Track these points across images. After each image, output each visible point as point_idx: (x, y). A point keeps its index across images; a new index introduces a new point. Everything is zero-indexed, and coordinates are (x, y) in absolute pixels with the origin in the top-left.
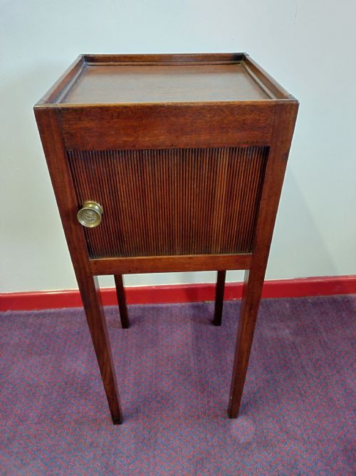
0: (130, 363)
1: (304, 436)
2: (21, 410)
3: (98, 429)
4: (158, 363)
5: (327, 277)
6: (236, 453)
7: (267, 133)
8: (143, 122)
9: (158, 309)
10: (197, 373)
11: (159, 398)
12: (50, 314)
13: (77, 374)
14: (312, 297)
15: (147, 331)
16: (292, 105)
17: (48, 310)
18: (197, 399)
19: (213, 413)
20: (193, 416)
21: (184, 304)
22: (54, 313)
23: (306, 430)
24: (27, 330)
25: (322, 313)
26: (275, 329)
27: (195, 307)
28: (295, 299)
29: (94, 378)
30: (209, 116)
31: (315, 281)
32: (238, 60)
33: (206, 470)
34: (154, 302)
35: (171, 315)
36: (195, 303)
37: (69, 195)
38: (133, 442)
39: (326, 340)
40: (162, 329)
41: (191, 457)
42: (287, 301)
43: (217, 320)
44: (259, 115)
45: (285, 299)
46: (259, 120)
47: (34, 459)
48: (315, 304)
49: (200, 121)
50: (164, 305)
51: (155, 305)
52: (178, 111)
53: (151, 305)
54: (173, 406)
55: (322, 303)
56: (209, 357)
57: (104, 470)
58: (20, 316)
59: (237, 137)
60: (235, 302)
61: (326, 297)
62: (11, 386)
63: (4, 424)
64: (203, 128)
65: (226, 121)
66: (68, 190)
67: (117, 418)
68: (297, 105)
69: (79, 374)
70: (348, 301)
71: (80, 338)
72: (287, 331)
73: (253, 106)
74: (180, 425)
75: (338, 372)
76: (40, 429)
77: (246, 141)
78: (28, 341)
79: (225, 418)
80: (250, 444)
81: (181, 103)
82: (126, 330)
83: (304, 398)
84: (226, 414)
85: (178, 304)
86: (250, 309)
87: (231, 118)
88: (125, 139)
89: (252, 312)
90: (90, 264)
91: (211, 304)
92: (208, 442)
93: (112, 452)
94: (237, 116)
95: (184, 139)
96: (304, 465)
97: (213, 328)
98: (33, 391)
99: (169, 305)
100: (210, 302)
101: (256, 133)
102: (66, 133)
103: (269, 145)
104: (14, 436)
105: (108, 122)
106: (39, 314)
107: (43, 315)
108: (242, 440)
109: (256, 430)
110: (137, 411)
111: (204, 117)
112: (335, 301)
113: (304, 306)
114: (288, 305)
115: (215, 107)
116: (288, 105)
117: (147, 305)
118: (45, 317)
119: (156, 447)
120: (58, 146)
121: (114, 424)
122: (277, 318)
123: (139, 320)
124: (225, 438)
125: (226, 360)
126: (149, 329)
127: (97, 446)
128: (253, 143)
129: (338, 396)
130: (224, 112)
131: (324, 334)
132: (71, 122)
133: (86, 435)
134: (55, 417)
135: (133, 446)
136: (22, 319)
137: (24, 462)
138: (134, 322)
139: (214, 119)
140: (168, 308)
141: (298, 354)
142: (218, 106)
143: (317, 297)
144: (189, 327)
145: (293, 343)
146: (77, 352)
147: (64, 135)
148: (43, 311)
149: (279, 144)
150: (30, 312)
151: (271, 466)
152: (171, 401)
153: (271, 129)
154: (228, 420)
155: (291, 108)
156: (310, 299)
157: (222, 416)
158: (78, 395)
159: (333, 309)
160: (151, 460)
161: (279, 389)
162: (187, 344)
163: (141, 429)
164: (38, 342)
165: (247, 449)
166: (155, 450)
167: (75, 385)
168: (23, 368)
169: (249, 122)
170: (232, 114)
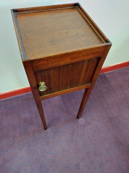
1: (98, 119)
3: (40, 133)
6: (82, 128)
10: (65, 108)
11: (56, 119)
12: (8, 100)
16: (110, 45)
18: (67, 116)
20: (67, 121)
22: (10, 99)
23: (98, 117)
24: (2, 107)
29: (33, 118)
33: (75, 135)
38: (52, 133)
39: (100, 89)
41: (70, 133)
47: (23, 147)
52: (74, 53)
54: (61, 120)
56: (68, 102)
57: (46, 144)
62: (6, 128)
63: (9, 140)
67: (45, 128)
69: (28, 118)
70: (104, 75)
71: (23, 106)
74: (64, 125)
75: (104, 98)
76: (22, 138)
78: (4, 111)
83: (97, 108)
84: (76, 118)
88: (55, 64)
90: (40, 98)
92: (73, 127)
95: (75, 60)
98: (14, 127)
102: (34, 67)
104: (14, 142)
105: (50, 61)
106: (4, 100)
108: (82, 124)
109: (85, 121)
110: (50, 124)
112: (101, 76)
121: (45, 130)
124: (78, 125)
125: (73, 102)
127: (42, 138)
131: (99, 88)
133: (37, 136)
134: (25, 133)
135: (52, 135)
137: (21, 149)
146: (24, 111)
151: (91, 129)
153: (102, 52)
154: (77, 120)
158: (30, 124)
159: (100, 79)
160: (59, 137)
161: (89, 107)
162: (59, 100)
163: (53, 129)
164: (8, 111)
165: (84, 126)
166: (59, 134)
167: (28, 122)
168: (7, 121)
169: (96, 52)
170: (91, 51)
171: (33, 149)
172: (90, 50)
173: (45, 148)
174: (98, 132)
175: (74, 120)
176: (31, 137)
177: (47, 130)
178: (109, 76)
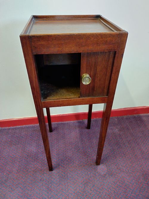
0: (54, 146)
1: (127, 170)
2: (9, 168)
3: (43, 173)
4: (66, 145)
5: (131, 108)
6: (100, 179)
7: (115, 46)
8: (66, 41)
9: (64, 124)
10: (82, 148)
11: (67, 159)
12: (18, 128)
13: (32, 152)
14: (125, 116)
15: (60, 133)
16: (126, 34)
17: (17, 127)
18: (83, 159)
19: (90, 164)
20: (82, 166)
21: (74, 121)
22: (20, 128)
23: (127, 168)
24: (9, 135)
25: (130, 122)
26: (112, 129)
27: (79, 122)
28: (119, 117)
29: (39, 153)
30: (92, 38)
31: (127, 109)
32: (98, 18)
33: (89, 187)
34: (62, 121)
35: (70, 126)
36: (79, 121)
37: (33, 73)
38: (58, 177)
39: (132, 132)
40: (66, 132)
41: (82, 182)
42: (116, 118)
43: (88, 127)
44: (112, 38)
45: (115, 117)
46: (112, 40)
47: (17, 188)
48: (127, 119)
49: (89, 41)
50: (66, 122)
51: (63, 122)
52: (80, 37)
53: (61, 122)
54: (73, 162)
55: (129, 118)
56: (87, 142)
57: (47, 190)
58: (5, 129)
59: (103, 47)
60: (95, 119)
61: (131, 116)
62: (4, 159)
64: (90, 44)
65: (99, 41)
66: (33, 71)
67: (51, 169)
68: (127, 34)
69: (33, 152)
70: (140, 117)
71: (32, 137)
72: (117, 130)
73: (110, 34)
74: (77, 169)
75: (138, 145)
76: (18, 175)
77: (107, 49)
78: (10, 140)
79: (95, 165)
80: (105, 175)
81: (81, 33)
82: (51, 133)
83: (125, 156)
84: (95, 164)
85: (72, 121)
86: (106, 119)
87: (101, 39)
88: (58, 49)
89: (107, 120)
90: (42, 103)
91: (86, 121)
92: (89, 175)
93: (50, 182)
94: (104, 39)
95: (82, 49)
96: (127, 181)
97: (87, 130)
98: (14, 160)
99: (68, 122)
100: (85, 120)
101: (111, 45)
102: (33, 47)
103: (116, 51)
104: (7, 179)
105: (51, 42)
106: (13, 128)
107: (16, 129)
108: (102, 174)
109: (108, 169)
110: (59, 165)
111: (91, 39)
112: (135, 117)
113: (123, 120)
114: (116, 120)
115: (95, 35)
116: (124, 34)
117: (59, 123)
118: (16, 130)
119: (68, 179)
120: (30, 52)
121: (50, 171)
122: (113, 125)
123: (56, 128)
124: (95, 173)
126: (61, 132)
127: (43, 180)
128: (110, 50)
129: (139, 154)
130: (99, 37)
131: (131, 130)
132: (36, 42)
133: (38, 176)
134: (24, 170)
135: (58, 179)
136: (6, 131)
137: (13, 189)
138: (54, 129)
139: (95, 40)
140: (68, 123)
141: (122, 138)
142: (97, 34)
143: (128, 116)
144: (77, 130)
145: (120, 134)
146: (31, 143)
147: (32, 48)
148: (15, 127)
149: (120, 50)
150: (9, 128)
151: (114, 183)
152: (72, 160)
153: (117, 44)
155: (125, 35)
156: (125, 117)
157: (93, 165)
158: (33, 160)
159: (134, 120)
160: (66, 184)
161: (115, 153)
162: (77, 137)
163: (61, 172)
164: (14, 140)
165: (104, 177)
166: (67, 180)
167: (32, 156)
168: (9, 151)
169: (108, 41)
170: (102, 38)
171: (27, 193)
172: (100, 37)
173: (44, 196)
174: (125, 189)
175: (91, 165)
176: (30, 176)
177: (53, 171)
178: (146, 119)
